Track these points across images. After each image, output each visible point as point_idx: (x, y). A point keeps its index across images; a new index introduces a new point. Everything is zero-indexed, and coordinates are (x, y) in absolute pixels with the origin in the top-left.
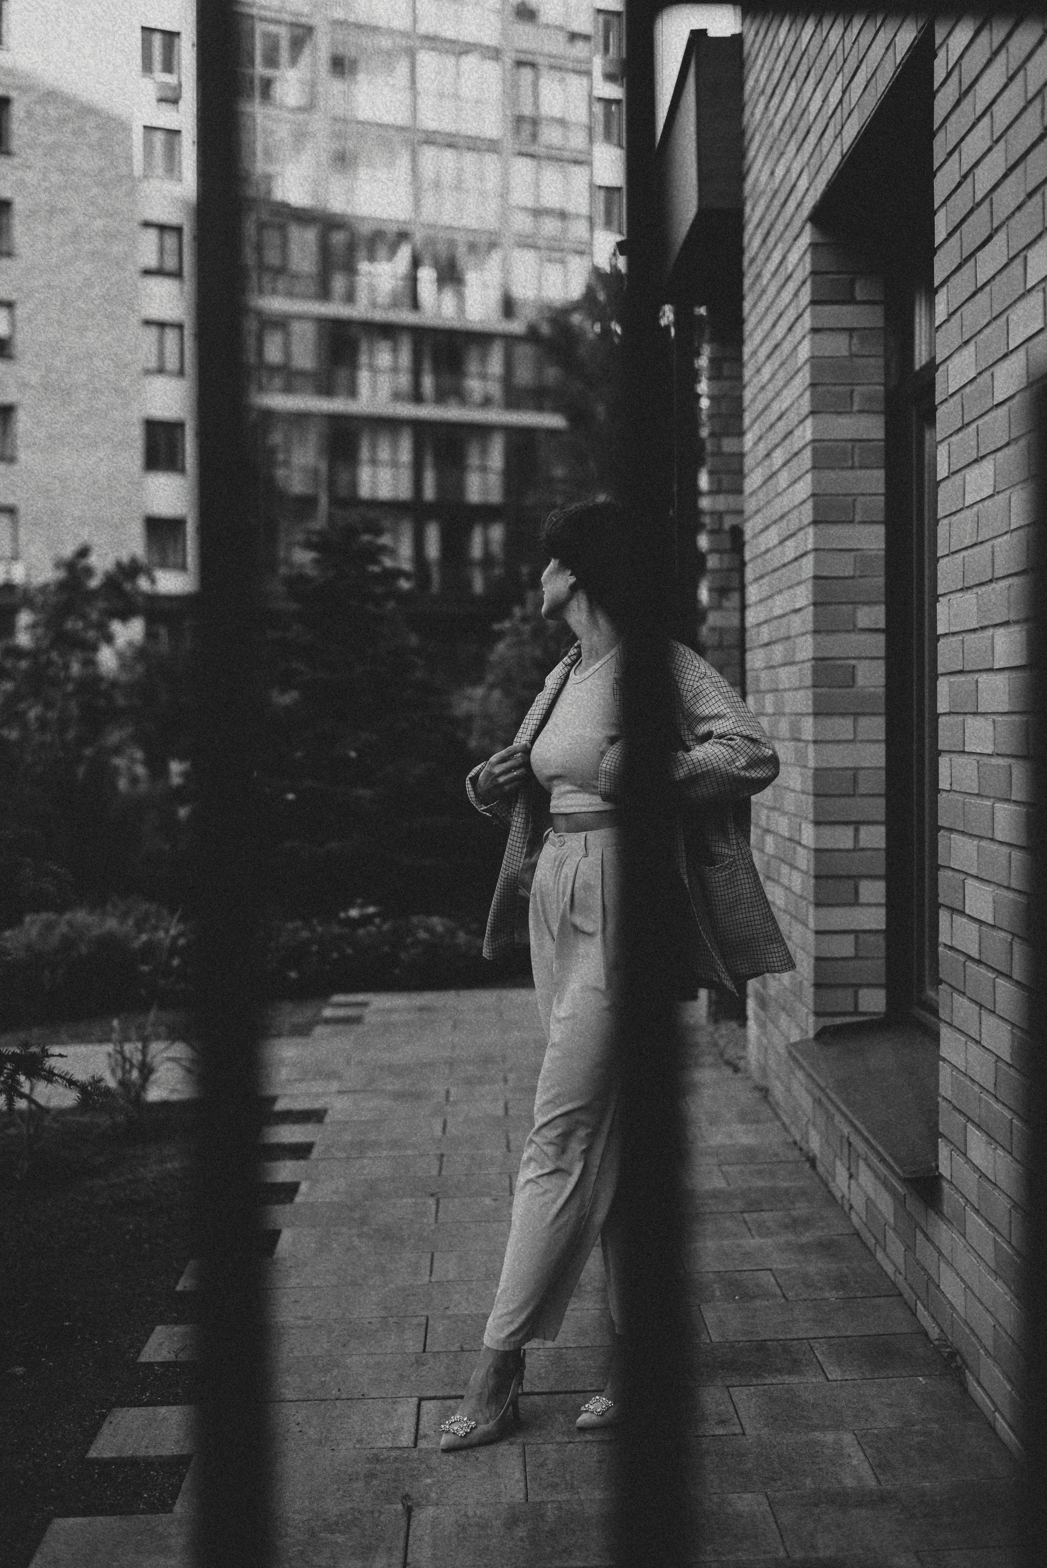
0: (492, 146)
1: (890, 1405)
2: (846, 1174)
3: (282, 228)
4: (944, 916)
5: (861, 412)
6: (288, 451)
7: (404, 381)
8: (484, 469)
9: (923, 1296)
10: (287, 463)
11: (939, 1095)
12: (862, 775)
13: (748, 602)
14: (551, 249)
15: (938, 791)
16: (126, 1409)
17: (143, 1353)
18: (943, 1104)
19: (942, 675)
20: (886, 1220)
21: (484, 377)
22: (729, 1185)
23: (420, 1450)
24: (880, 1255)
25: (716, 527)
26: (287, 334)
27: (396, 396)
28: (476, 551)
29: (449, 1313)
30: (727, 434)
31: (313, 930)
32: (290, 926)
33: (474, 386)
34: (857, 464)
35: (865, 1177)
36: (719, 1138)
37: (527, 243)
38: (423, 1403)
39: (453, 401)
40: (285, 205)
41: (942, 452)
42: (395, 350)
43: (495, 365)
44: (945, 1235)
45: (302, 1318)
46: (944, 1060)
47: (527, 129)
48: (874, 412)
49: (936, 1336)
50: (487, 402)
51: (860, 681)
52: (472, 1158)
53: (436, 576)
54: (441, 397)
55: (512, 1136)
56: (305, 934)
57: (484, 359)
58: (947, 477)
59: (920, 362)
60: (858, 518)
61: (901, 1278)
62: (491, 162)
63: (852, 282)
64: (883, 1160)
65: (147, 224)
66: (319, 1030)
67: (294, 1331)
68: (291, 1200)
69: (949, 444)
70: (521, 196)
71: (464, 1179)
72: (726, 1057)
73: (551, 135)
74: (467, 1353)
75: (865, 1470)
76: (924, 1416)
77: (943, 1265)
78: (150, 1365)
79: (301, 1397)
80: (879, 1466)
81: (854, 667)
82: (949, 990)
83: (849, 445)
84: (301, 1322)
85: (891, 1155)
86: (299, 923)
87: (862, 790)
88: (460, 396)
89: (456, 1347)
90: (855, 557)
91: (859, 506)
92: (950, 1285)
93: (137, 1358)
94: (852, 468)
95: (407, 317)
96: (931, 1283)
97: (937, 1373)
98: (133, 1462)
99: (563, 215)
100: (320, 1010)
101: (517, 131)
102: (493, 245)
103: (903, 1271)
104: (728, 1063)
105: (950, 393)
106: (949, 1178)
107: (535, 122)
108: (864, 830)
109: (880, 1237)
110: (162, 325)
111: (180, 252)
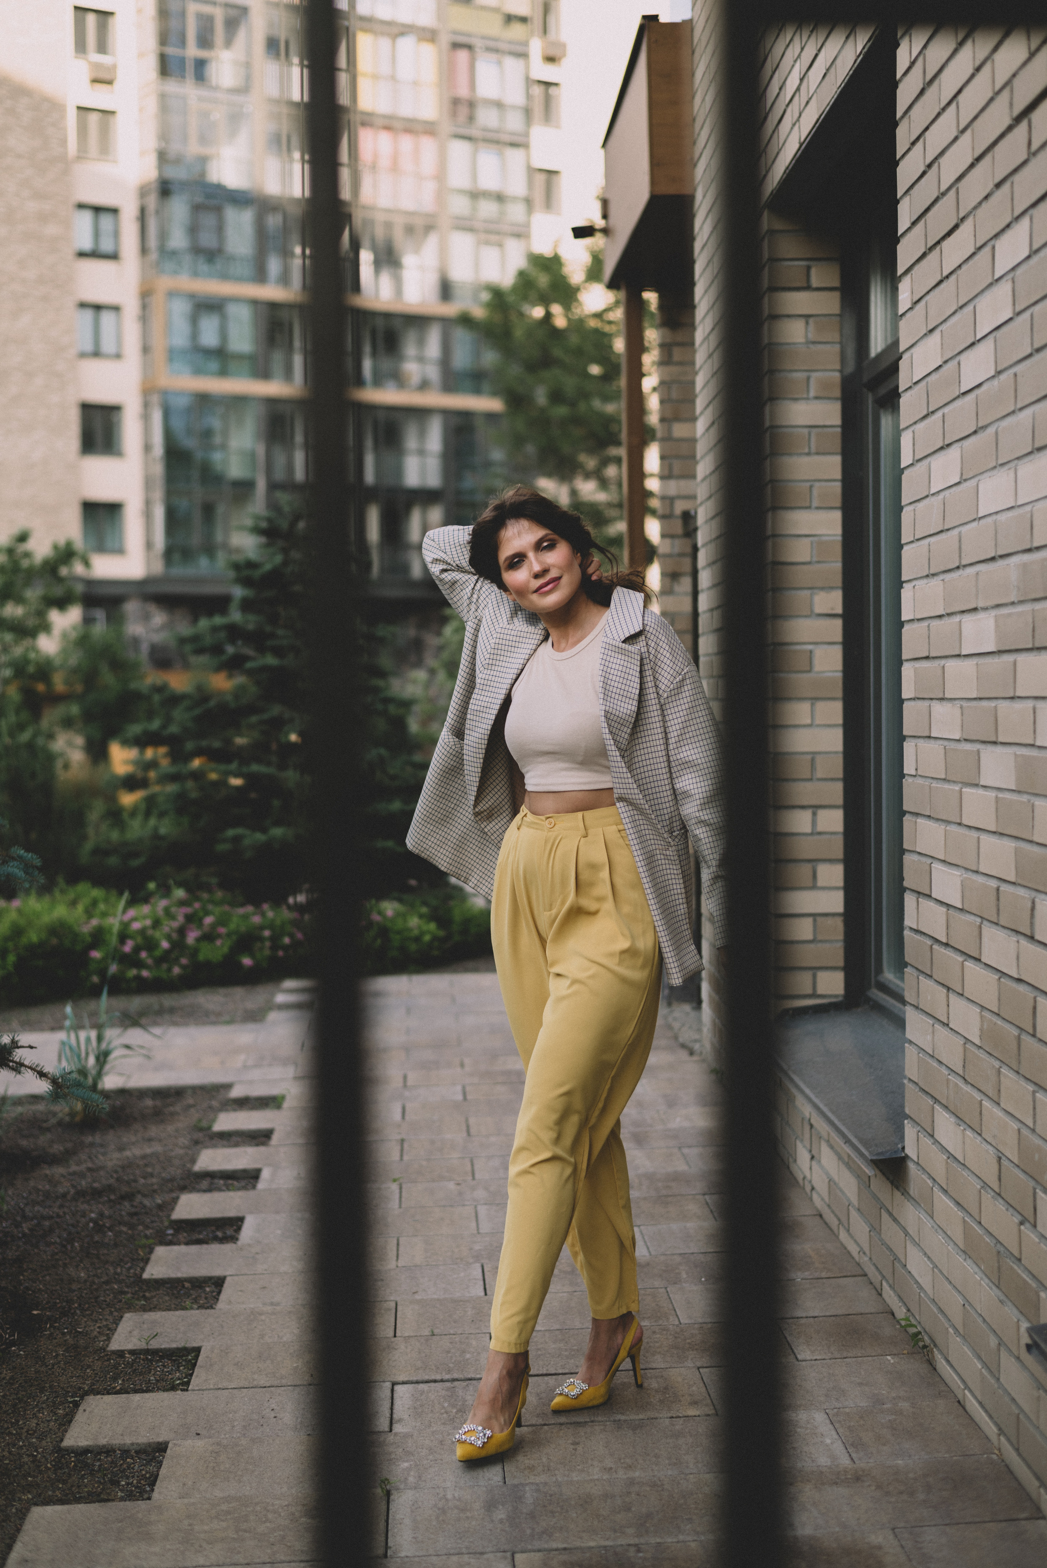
0: (429, 129)
1: (860, 1384)
2: (807, 1156)
3: (218, 210)
4: (909, 900)
5: (816, 398)
6: (225, 433)
8: (422, 452)
9: (889, 1276)
10: (224, 447)
11: (905, 1077)
12: (819, 760)
13: (700, 588)
14: (488, 232)
15: (903, 776)
16: (99, 1396)
17: (113, 1340)
18: (909, 1086)
19: (907, 660)
20: (849, 1200)
21: (421, 359)
22: (690, 1167)
23: (396, 1434)
24: (843, 1236)
25: (668, 512)
26: (224, 317)
28: (416, 533)
29: (417, 1297)
30: (677, 418)
31: (263, 914)
32: (241, 911)
33: (412, 368)
34: (813, 450)
35: (827, 1158)
36: (678, 1119)
37: (464, 225)
38: (397, 1388)
39: (391, 384)
40: (219, 187)
41: (906, 440)
43: (433, 347)
44: (911, 1215)
45: (272, 1304)
46: (911, 1042)
47: (463, 111)
48: (829, 398)
49: (903, 1316)
50: (424, 385)
51: (818, 666)
52: (433, 1142)
53: (376, 559)
54: (381, 380)
55: (472, 1121)
56: (257, 920)
57: (421, 342)
58: (912, 464)
59: (876, 349)
60: (815, 504)
61: (866, 1259)
62: (428, 145)
63: (809, 268)
64: (848, 1141)
65: (82, 206)
66: (273, 1016)
67: (263, 1317)
68: (254, 1187)
69: (913, 432)
70: (458, 178)
71: (424, 1163)
72: (681, 1040)
73: (487, 118)
74: (438, 1337)
75: (838, 1448)
76: (894, 1395)
77: (910, 1246)
78: (120, 1354)
79: (276, 1383)
80: (852, 1445)
81: (811, 652)
82: (915, 973)
83: (806, 431)
84: (269, 1309)
85: (856, 1137)
86: (250, 909)
87: (819, 774)
88: (399, 379)
89: (427, 1332)
90: (812, 543)
91: (815, 492)
92: (916, 1264)
93: (107, 1346)
94: (809, 454)
96: (897, 1262)
97: (905, 1352)
98: (108, 1450)
99: (500, 198)
100: (273, 995)
101: (454, 114)
102: (429, 228)
103: (868, 1252)
104: (683, 1046)
105: (914, 381)
106: (915, 1159)
107: (472, 104)
108: (822, 814)
109: (844, 1219)
110: (98, 308)
111: (116, 234)
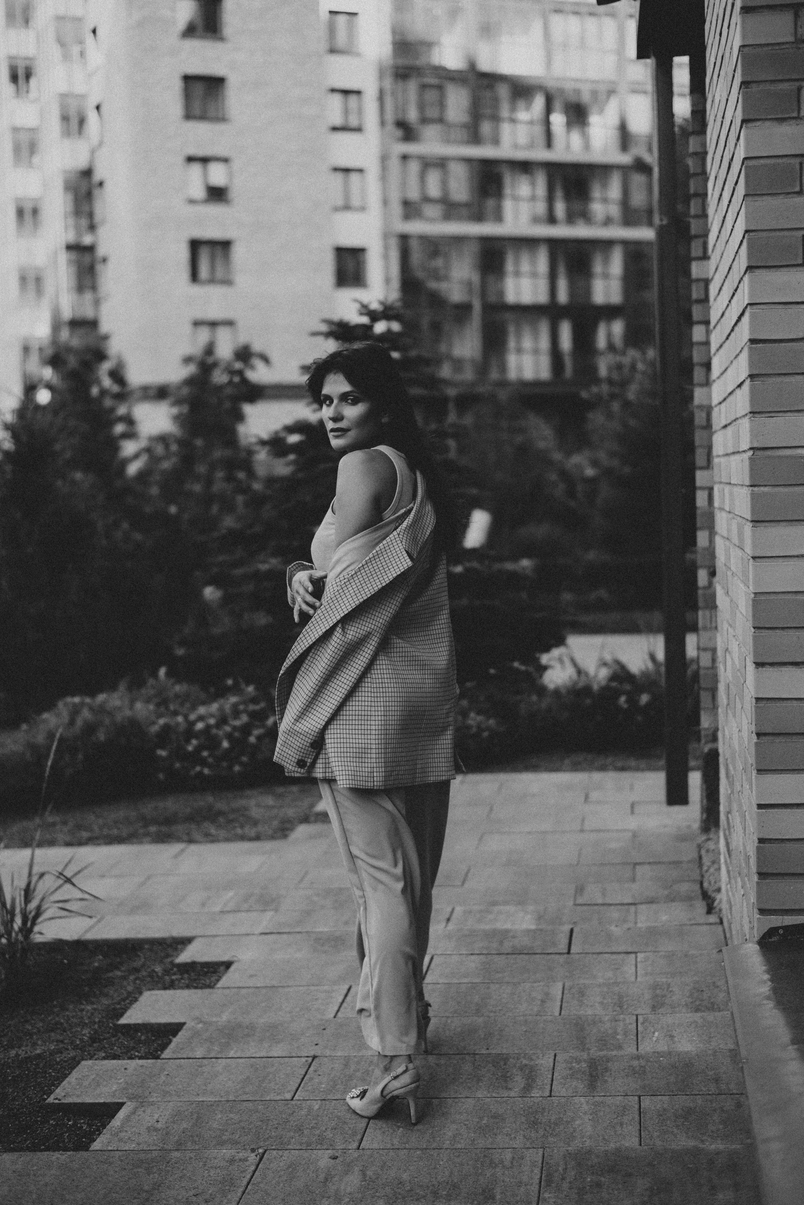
3: (440, 88)
6: (448, 269)
7: (541, 208)
8: (606, 276)
10: (448, 279)
21: (605, 200)
26: (445, 172)
27: (536, 220)
28: (601, 342)
33: (597, 208)
37: (638, 89)
39: (581, 222)
40: (441, 69)
42: (533, 184)
43: (615, 191)
50: (608, 221)
53: (568, 364)
54: (571, 219)
57: (605, 187)
62: (609, 25)
65: (333, 90)
66: (300, 831)
88: (586, 216)
95: (541, 155)
102: (611, 92)
110: (347, 171)
111: (360, 111)
